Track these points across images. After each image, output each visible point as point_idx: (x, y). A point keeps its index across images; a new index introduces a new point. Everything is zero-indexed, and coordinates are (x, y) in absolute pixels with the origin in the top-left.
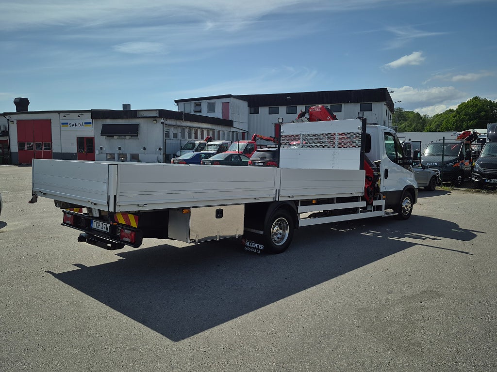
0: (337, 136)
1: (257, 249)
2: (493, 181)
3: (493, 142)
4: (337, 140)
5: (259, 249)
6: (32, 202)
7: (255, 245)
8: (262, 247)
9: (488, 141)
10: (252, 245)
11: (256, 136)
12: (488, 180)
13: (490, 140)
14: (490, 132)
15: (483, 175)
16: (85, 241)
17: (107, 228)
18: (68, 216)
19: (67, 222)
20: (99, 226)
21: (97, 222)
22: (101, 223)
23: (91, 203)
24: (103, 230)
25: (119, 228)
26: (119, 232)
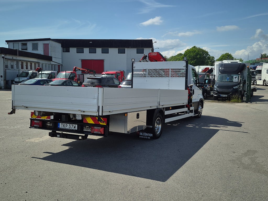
0: (170, 70)
1: (148, 136)
2: (224, 96)
3: (223, 73)
4: (170, 73)
5: (149, 136)
6: (11, 113)
7: (147, 134)
8: (151, 135)
9: (220, 73)
10: (144, 134)
11: (76, 68)
12: (222, 95)
13: (221, 72)
14: (220, 68)
15: (219, 93)
16: (56, 136)
17: (75, 127)
18: (35, 121)
19: (35, 125)
20: (66, 126)
21: (64, 124)
22: (68, 125)
23: (81, 111)
24: (71, 128)
25: (86, 126)
26: (86, 129)
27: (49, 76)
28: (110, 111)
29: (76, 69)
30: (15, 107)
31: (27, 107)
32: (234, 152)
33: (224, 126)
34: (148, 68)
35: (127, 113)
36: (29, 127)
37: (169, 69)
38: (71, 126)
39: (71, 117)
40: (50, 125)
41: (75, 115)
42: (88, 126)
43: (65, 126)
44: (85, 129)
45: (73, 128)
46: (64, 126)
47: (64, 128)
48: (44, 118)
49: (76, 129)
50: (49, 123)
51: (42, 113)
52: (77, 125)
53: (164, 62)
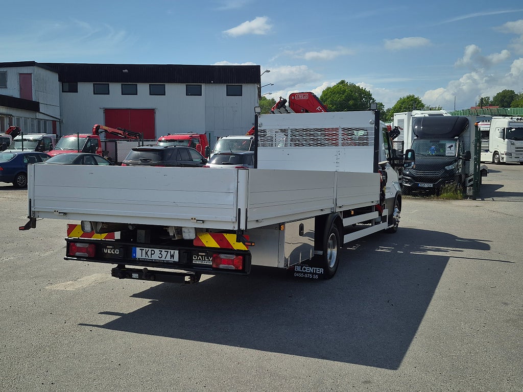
0: (340, 132)
1: (313, 274)
2: (426, 185)
3: (421, 138)
4: (340, 137)
5: (316, 274)
6: (27, 227)
7: (311, 270)
8: (321, 271)
9: (416, 138)
10: (305, 269)
11: (98, 128)
12: (421, 185)
13: (417, 136)
14: (416, 127)
15: (415, 179)
16: (131, 277)
17: (172, 256)
18: (78, 245)
19: (77, 254)
20: (152, 254)
21: (147, 249)
22: (157, 251)
23: (197, 220)
24: (163, 259)
25: (200, 254)
26: (200, 259)
27: (38, 146)
28: (257, 221)
29: (100, 130)
30: (37, 215)
31: (65, 214)
32: (506, 304)
33: (454, 249)
34: (291, 128)
35: (283, 224)
36: (65, 259)
37: (337, 129)
38: (164, 253)
39: (171, 234)
40: (114, 251)
41: (181, 230)
42: (204, 254)
43: (149, 253)
44: (197, 260)
45: (168, 258)
46: (146, 253)
47: (147, 258)
48: (101, 237)
49: (176, 259)
50: (111, 247)
51: (99, 227)
52: (177, 252)
53: (323, 113)
